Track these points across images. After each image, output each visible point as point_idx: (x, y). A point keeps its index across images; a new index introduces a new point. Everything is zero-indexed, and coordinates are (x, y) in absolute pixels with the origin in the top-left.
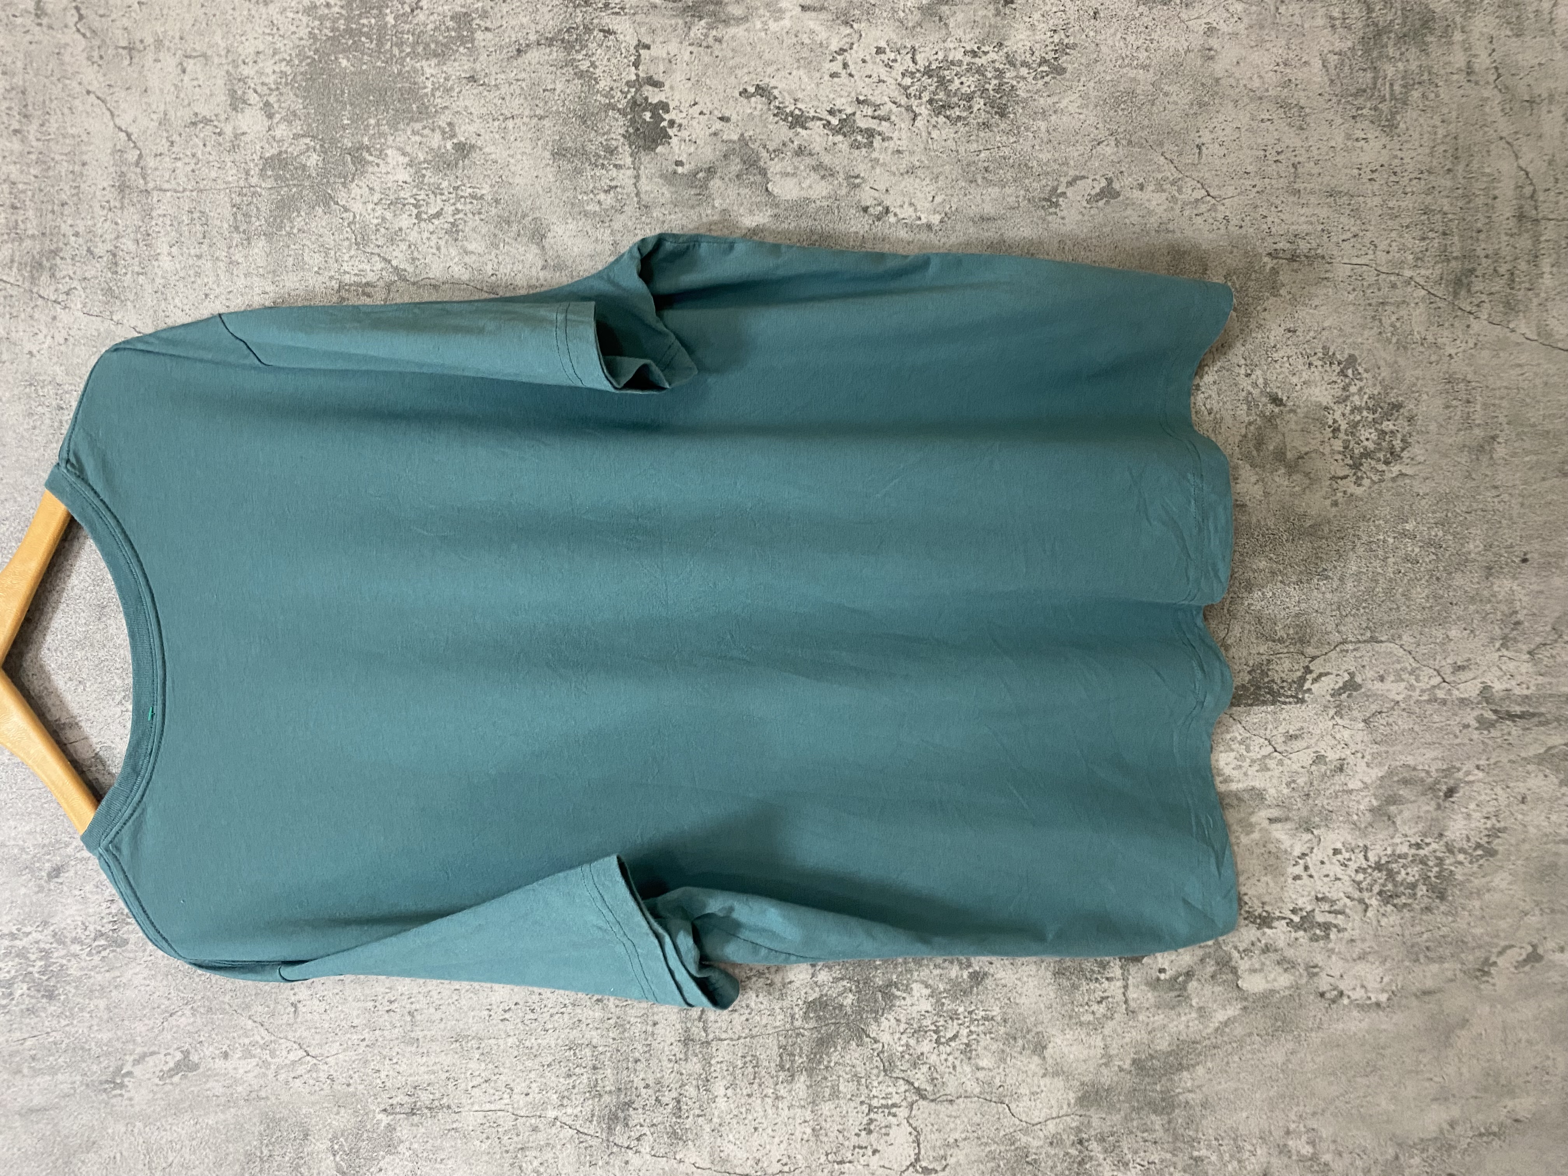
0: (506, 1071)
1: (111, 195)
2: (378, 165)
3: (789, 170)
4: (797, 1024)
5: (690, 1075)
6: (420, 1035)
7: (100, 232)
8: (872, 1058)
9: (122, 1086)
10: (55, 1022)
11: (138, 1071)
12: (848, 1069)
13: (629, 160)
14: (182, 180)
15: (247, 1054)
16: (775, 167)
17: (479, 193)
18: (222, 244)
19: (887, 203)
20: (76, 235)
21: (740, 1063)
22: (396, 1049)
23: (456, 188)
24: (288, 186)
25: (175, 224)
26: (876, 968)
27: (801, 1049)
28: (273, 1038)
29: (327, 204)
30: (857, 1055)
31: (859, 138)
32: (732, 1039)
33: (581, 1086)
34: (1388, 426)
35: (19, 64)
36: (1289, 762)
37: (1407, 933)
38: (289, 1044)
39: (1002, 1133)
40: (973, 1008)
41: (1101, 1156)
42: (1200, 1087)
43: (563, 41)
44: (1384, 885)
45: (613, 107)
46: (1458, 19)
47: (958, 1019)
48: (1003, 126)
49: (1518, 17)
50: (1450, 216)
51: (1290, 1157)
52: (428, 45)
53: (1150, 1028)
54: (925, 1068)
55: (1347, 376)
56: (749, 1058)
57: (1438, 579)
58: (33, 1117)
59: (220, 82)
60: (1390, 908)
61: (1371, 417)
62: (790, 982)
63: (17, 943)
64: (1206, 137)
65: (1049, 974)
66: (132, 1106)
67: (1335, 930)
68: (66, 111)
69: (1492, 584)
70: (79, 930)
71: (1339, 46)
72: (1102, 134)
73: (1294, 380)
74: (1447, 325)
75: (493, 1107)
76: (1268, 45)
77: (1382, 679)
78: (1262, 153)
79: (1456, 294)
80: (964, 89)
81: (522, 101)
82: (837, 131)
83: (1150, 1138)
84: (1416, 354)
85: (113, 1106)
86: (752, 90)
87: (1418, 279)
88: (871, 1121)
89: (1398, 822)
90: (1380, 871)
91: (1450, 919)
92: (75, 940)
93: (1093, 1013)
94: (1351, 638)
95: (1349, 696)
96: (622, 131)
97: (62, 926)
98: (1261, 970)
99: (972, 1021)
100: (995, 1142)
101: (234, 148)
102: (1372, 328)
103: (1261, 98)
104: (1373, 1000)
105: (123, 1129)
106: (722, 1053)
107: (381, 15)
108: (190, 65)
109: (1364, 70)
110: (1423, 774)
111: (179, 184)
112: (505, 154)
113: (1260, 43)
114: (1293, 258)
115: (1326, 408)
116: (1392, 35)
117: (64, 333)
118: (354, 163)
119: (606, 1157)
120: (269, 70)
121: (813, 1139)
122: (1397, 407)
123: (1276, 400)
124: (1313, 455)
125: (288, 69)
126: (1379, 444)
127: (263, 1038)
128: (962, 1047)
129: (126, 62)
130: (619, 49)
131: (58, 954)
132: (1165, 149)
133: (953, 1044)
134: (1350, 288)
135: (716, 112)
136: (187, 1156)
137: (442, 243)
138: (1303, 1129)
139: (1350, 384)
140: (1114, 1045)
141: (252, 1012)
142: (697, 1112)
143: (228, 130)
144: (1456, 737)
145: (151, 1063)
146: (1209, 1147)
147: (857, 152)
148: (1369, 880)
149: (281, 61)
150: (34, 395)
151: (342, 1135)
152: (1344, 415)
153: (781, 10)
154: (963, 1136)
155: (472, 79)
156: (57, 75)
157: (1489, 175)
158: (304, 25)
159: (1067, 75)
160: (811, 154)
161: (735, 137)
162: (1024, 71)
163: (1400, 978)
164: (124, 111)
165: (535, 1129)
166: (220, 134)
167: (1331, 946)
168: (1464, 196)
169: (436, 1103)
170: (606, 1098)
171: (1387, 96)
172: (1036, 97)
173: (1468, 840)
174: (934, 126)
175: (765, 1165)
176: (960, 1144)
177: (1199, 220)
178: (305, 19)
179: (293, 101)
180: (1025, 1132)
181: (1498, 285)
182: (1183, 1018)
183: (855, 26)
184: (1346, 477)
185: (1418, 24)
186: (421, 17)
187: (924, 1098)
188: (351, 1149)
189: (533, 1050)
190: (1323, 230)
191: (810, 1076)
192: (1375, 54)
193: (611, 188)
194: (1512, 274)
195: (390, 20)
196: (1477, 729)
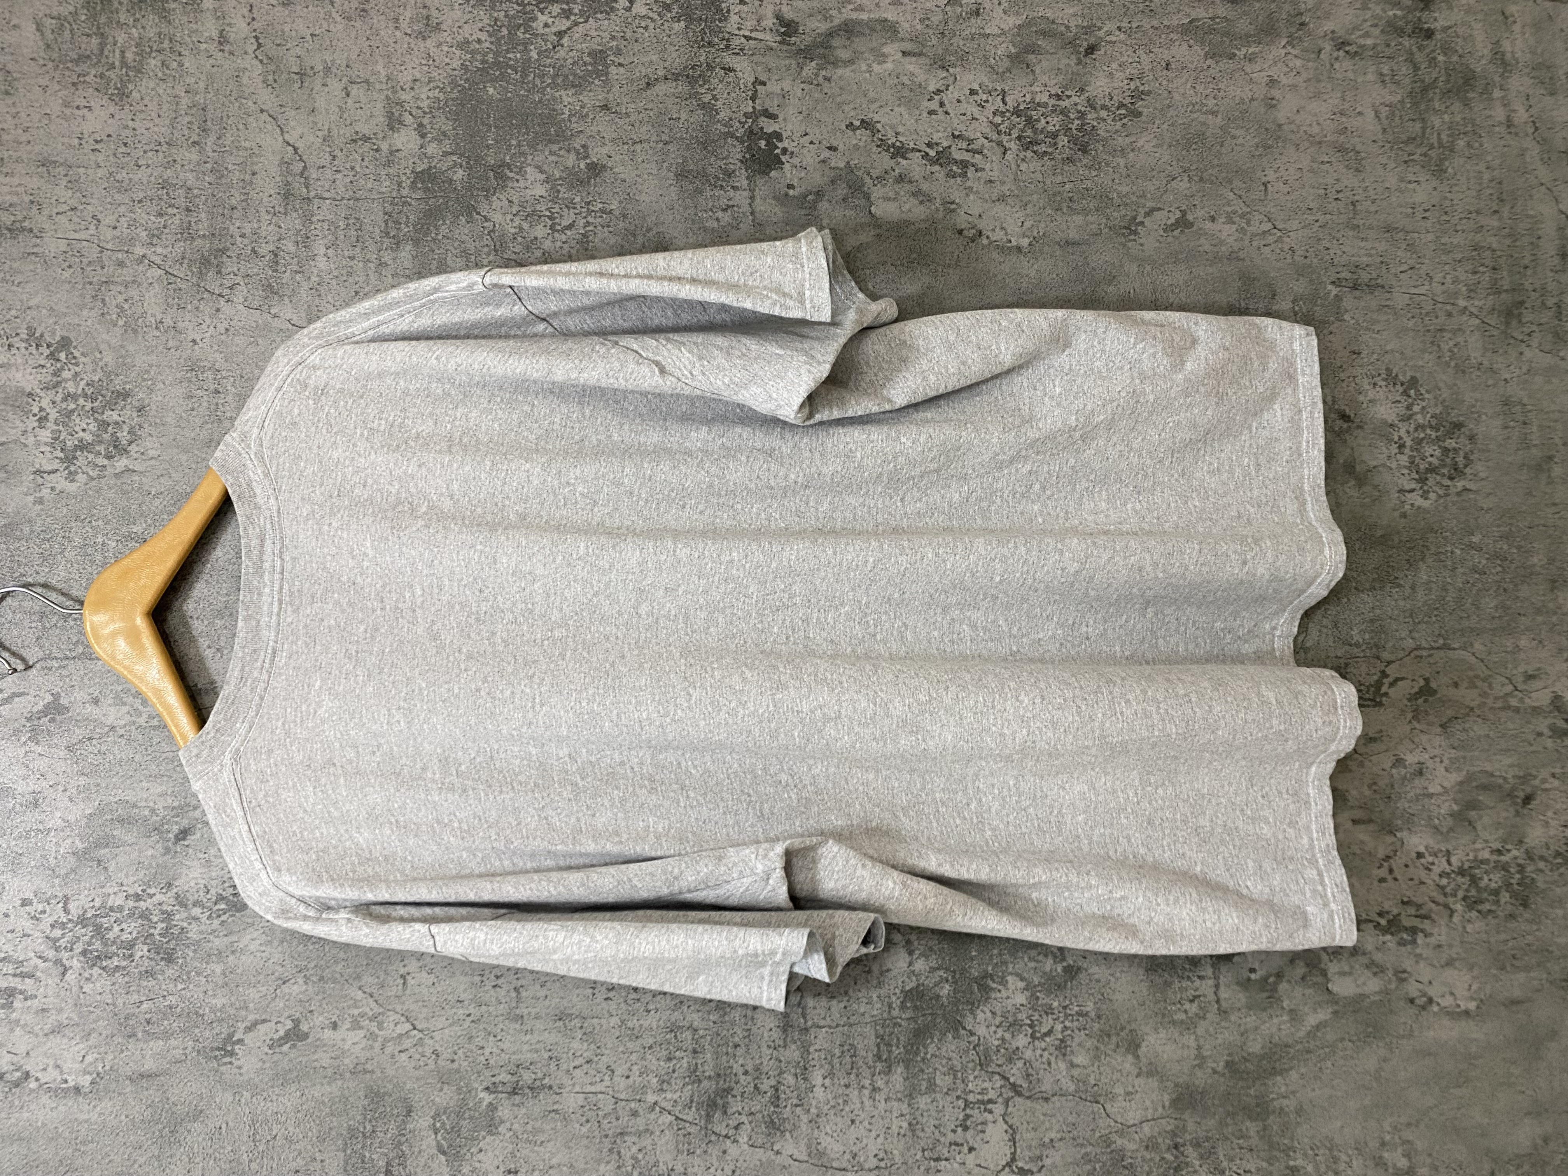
0: (607, 1052)
1: (276, 201)
2: (517, 181)
3: (891, 195)
4: (895, 1013)
5: (789, 1063)
6: (526, 1011)
7: (264, 234)
8: (967, 1052)
9: (232, 1054)
10: (172, 986)
11: (248, 1039)
12: (944, 1062)
13: (745, 183)
14: (341, 190)
15: (356, 1025)
16: (877, 193)
17: (608, 208)
18: (372, 247)
19: (980, 226)
20: (243, 236)
21: (837, 1052)
22: (501, 1026)
23: (588, 203)
24: (435, 197)
25: (332, 228)
26: (972, 959)
27: (898, 1039)
28: (381, 1010)
29: (470, 215)
30: (953, 1048)
31: (955, 168)
32: (830, 1027)
33: (681, 1070)
34: (1450, 443)
35: (202, 85)
36: (1370, 764)
37: (1492, 940)
38: (397, 1017)
39: (1098, 1134)
40: (1068, 1002)
41: (1198, 1163)
42: (1293, 1093)
43: (688, 76)
44: (1467, 890)
45: (732, 136)
46: (1497, 78)
47: (1053, 1014)
48: (1085, 161)
49: (1551, 78)
50: (1499, 253)
51: (1386, 1170)
52: (567, 77)
53: (1242, 1028)
54: (1020, 1064)
55: (1409, 396)
56: (846, 1048)
57: (1505, 590)
58: (144, 1083)
59: (380, 105)
60: (1474, 914)
61: (1434, 435)
62: (888, 970)
63: (142, 903)
64: (1271, 176)
65: (1141, 971)
66: (241, 1074)
67: (1421, 935)
68: (241, 126)
69: (1557, 596)
70: (201, 893)
71: (1389, 99)
72: (1176, 170)
73: (1361, 398)
74: (1501, 351)
75: (593, 1089)
76: (1325, 97)
77: (1456, 685)
78: (1323, 191)
79: (1508, 324)
80: (1050, 128)
81: (650, 128)
82: (934, 162)
83: (1245, 1145)
84: (1473, 376)
85: (222, 1074)
86: (857, 123)
87: (1473, 310)
88: (968, 1116)
89: (1479, 827)
90: (1463, 876)
91: (1535, 927)
92: (196, 903)
93: (1186, 1011)
94: (1424, 644)
95: (1425, 701)
96: (739, 156)
97: (186, 888)
98: (1350, 974)
99: (1067, 1016)
100: (1091, 1144)
101: (389, 163)
102: (1431, 353)
103: (1320, 143)
104: (1463, 1008)
105: (231, 1099)
106: (821, 1040)
107: (526, 50)
108: (354, 90)
109: (1413, 120)
110: (1501, 781)
111: (338, 193)
112: (633, 175)
113: (1317, 95)
114: (1355, 287)
115: (1391, 425)
116: (1437, 91)
117: (225, 325)
118: (496, 178)
119: (704, 1145)
120: (424, 96)
121: (909, 1134)
122: (1458, 426)
123: (1344, 417)
124: (1381, 469)
125: (441, 96)
126: (1442, 460)
127: (371, 1009)
128: (1057, 1043)
129: (297, 85)
130: (738, 85)
131: (179, 917)
132: (1233, 186)
133: (1047, 1039)
134: (1410, 315)
135: (824, 142)
136: (291, 1129)
137: (573, 252)
138: (1398, 1141)
139: (1412, 404)
140: (1207, 1047)
141: (363, 983)
142: (795, 1101)
143: (385, 147)
144: (1531, 745)
145: (262, 1032)
146: (1305, 1155)
147: (953, 180)
148: (1452, 886)
149: (435, 88)
150: (194, 379)
151: (445, 1113)
152: (1408, 432)
153: (884, 55)
154: (1059, 1136)
155: (605, 107)
156: (235, 95)
157: (1532, 217)
158: (457, 59)
159: (1143, 118)
160: (911, 182)
161: (842, 165)
162: (1103, 114)
163: (1488, 986)
164: (293, 128)
165: (635, 1114)
166: (377, 150)
167: (1418, 951)
168: (1510, 235)
169: (538, 1083)
170: (706, 1084)
171: (1436, 145)
172: (1115, 136)
173: (1548, 849)
174: (1023, 160)
175: (862, 1159)
176: (1056, 1145)
177: (1267, 250)
178: (458, 53)
179: (444, 123)
180: (1121, 1133)
181: (1546, 316)
182: (1275, 1020)
183: (951, 70)
184: (1412, 491)
185: (1461, 81)
186: (562, 53)
187: (1019, 1094)
188: (453, 1128)
189: (636, 1031)
190: (1382, 262)
191: (907, 1068)
192: (1423, 107)
193: (728, 207)
194: (1559, 307)
195: (534, 55)
196: (1550, 737)
